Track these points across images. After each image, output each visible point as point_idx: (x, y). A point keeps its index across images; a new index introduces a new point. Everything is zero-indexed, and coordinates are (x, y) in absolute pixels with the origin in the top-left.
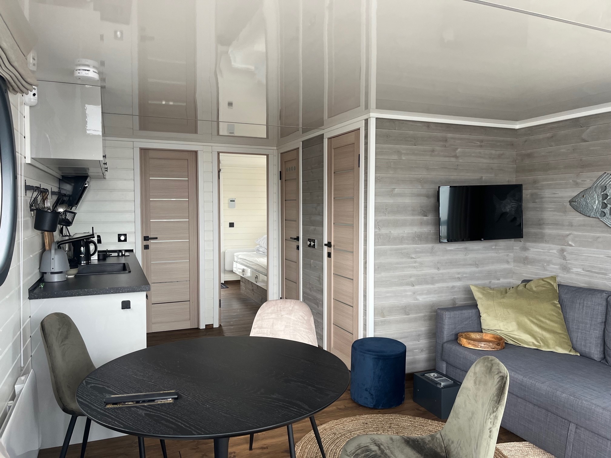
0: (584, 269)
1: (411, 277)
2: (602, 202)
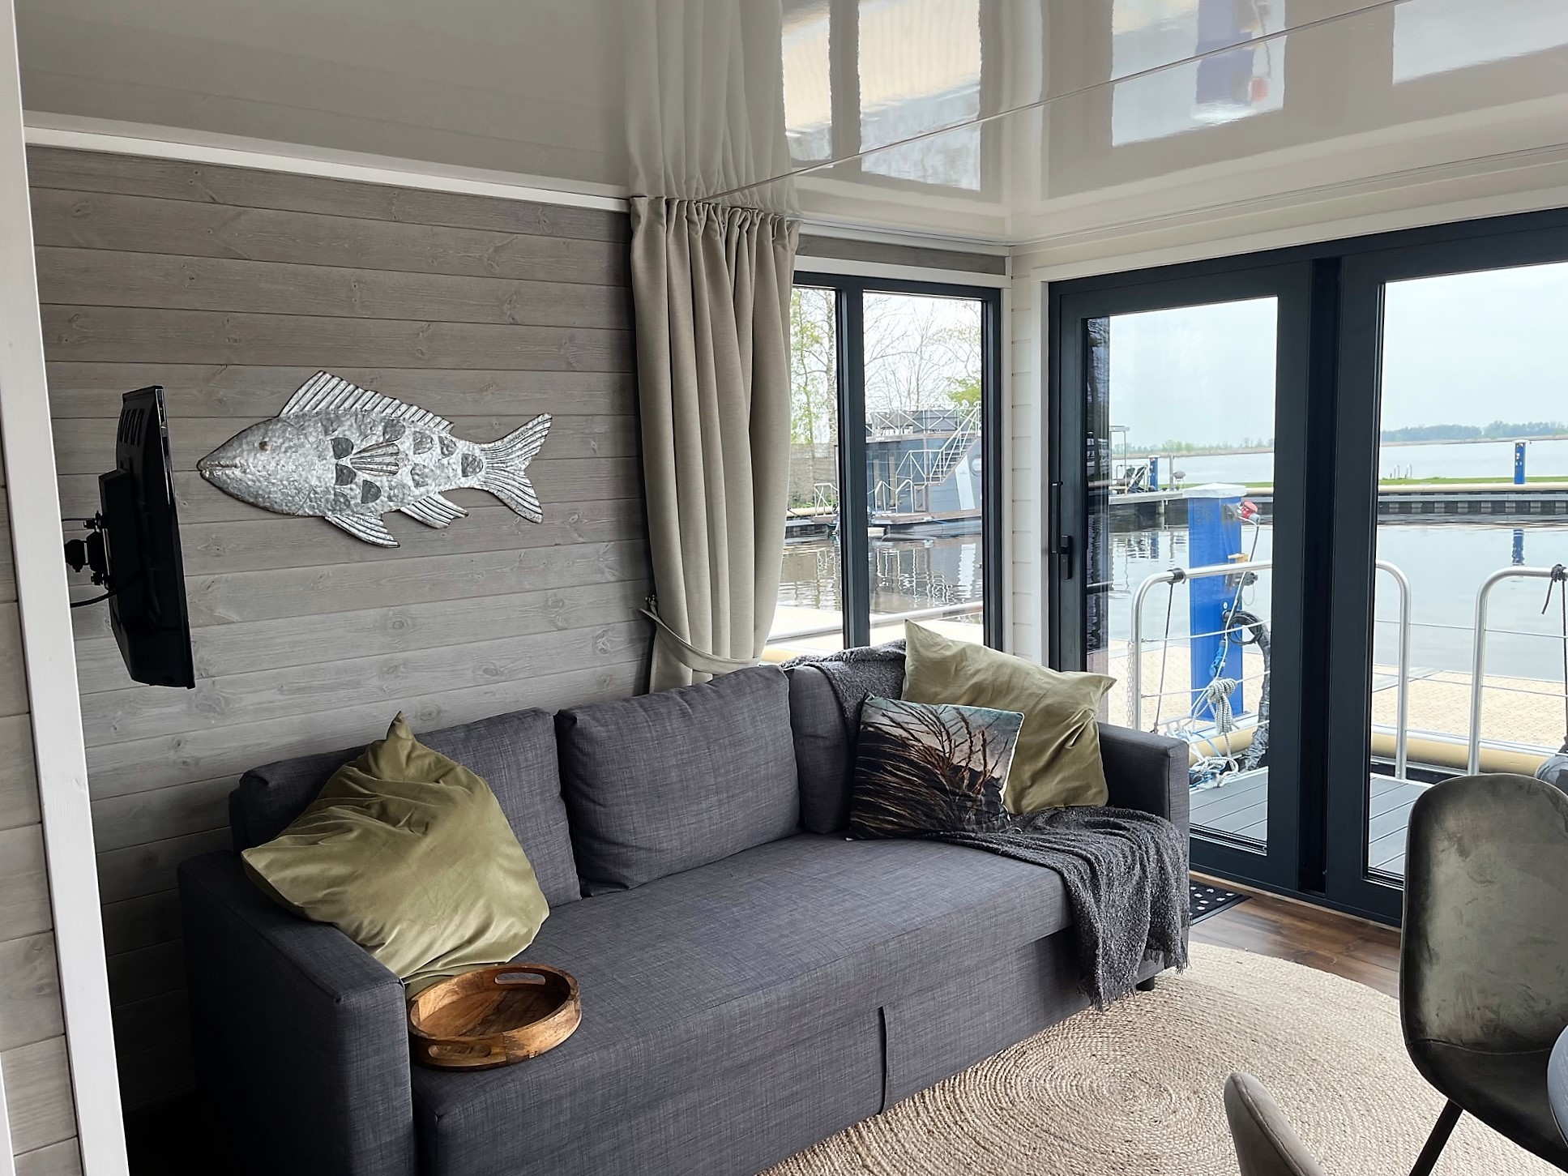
2: (337, 465)
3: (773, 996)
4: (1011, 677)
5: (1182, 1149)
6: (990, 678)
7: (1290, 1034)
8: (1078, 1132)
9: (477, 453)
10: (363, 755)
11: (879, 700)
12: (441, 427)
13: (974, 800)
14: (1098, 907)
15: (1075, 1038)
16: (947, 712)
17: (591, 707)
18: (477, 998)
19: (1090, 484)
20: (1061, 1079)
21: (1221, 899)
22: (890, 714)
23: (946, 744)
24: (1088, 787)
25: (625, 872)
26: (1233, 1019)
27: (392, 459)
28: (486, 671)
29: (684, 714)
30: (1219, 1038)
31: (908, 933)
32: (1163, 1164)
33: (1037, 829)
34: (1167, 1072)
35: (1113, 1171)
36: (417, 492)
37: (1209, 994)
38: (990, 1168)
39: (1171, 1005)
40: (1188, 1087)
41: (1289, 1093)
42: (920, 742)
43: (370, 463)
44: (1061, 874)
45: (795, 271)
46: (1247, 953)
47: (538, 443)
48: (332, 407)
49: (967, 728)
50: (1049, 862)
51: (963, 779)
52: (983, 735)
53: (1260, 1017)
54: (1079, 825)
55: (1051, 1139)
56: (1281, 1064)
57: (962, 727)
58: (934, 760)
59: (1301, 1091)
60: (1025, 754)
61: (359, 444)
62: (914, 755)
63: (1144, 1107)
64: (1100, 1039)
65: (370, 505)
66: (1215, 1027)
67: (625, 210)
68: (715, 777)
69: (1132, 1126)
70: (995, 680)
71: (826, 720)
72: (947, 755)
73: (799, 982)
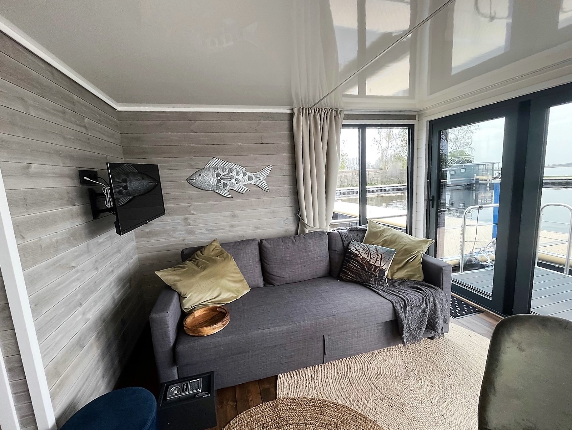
0: (207, 229)
1: (76, 295)
2: (217, 179)
3: (281, 329)
4: (397, 238)
5: (416, 405)
6: (390, 238)
7: (478, 369)
8: (383, 387)
9: (252, 175)
10: (201, 249)
11: (355, 242)
12: (243, 169)
13: (374, 275)
14: (405, 316)
15: (399, 352)
16: (372, 248)
17: (267, 240)
18: (212, 313)
19: (441, 181)
20: (387, 365)
21: (473, 311)
22: (356, 247)
23: (369, 257)
24: (415, 275)
25: (274, 282)
26: (458, 357)
27: (230, 177)
28: (255, 227)
29: (293, 242)
30: (449, 364)
31: (331, 316)
32: (406, 409)
33: (394, 286)
34: (424, 372)
35: (388, 406)
36: (237, 185)
37: (453, 345)
38: (349, 392)
39: (437, 347)
40: (430, 380)
41: (468, 394)
42: (362, 255)
43: (225, 178)
44: (393, 304)
45: (343, 124)
46: (475, 333)
47: (268, 172)
48: (217, 165)
49: (377, 253)
50: (390, 299)
51: (372, 268)
52: (381, 256)
53: (469, 359)
54: (408, 287)
55: (373, 387)
56: (469, 380)
57: (375, 253)
58: (364, 262)
59: (473, 394)
60: (395, 262)
61: (222, 174)
62: (359, 259)
63: (410, 384)
64: (407, 354)
65: (225, 188)
66: (450, 359)
67: (292, 112)
68: (300, 260)
69: (403, 390)
70: (391, 239)
71: (339, 246)
72: (369, 261)
73: (290, 326)
